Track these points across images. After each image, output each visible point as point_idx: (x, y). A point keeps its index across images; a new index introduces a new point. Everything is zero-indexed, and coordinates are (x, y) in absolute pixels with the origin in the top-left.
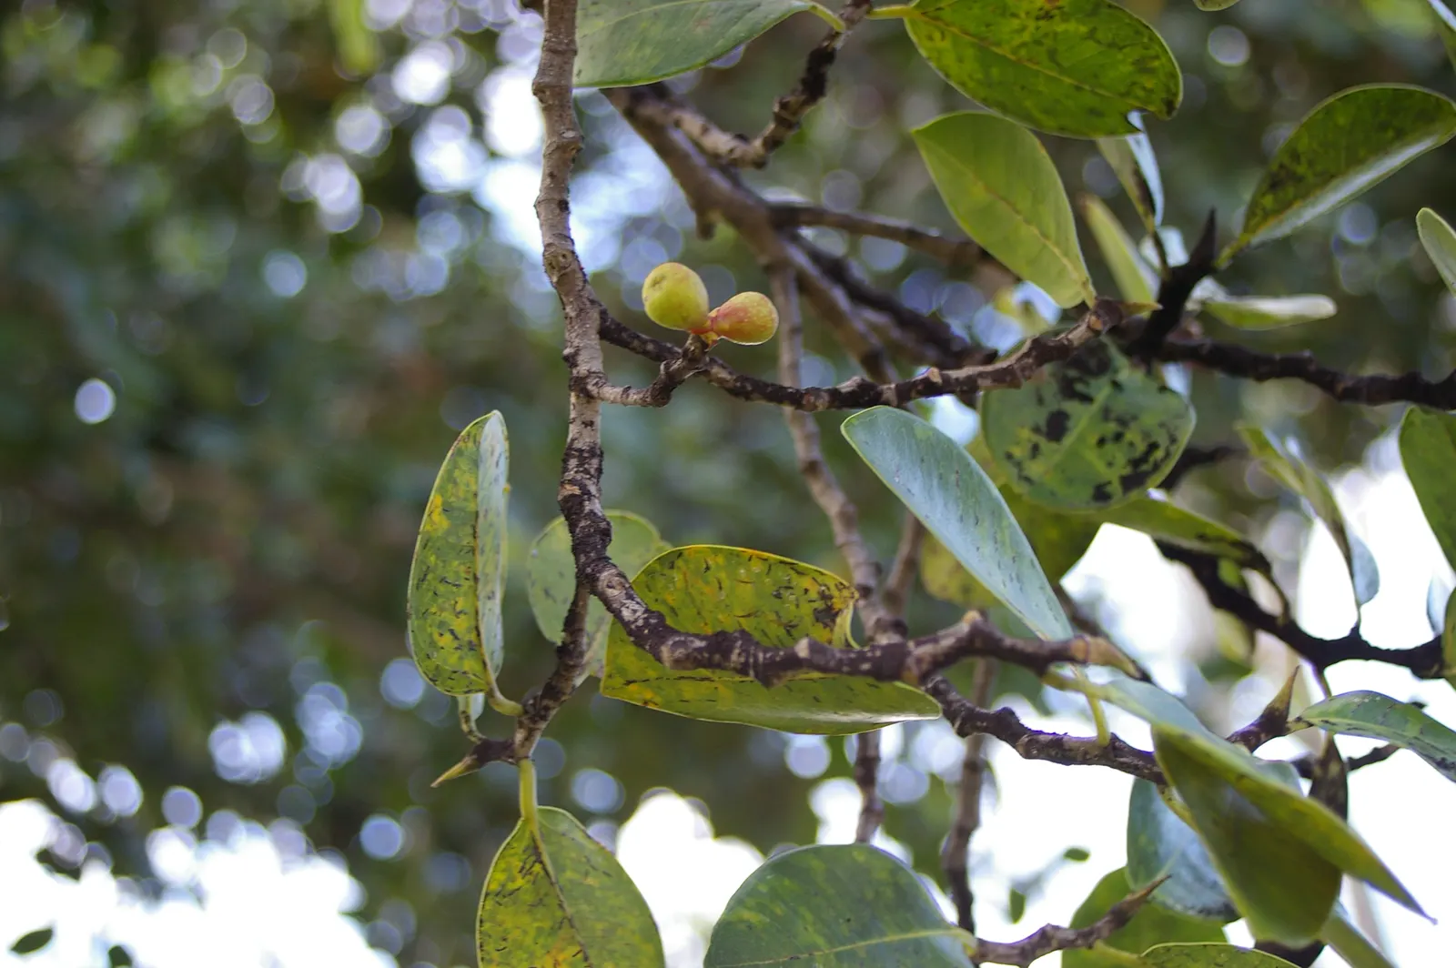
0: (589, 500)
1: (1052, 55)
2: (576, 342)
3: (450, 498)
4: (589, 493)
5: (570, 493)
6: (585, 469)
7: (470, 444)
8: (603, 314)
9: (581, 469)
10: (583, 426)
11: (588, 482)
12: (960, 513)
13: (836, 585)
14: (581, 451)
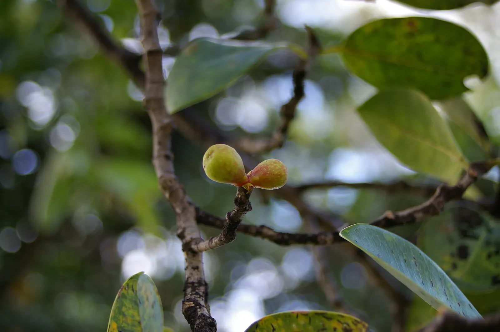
0: (200, 308)
1: (419, 56)
2: (183, 225)
3: (122, 324)
4: (200, 305)
5: (188, 306)
6: (197, 292)
7: (130, 292)
8: (197, 210)
9: (194, 293)
10: (193, 270)
11: (198, 299)
12: (421, 280)
13: (353, 323)
14: (193, 283)
